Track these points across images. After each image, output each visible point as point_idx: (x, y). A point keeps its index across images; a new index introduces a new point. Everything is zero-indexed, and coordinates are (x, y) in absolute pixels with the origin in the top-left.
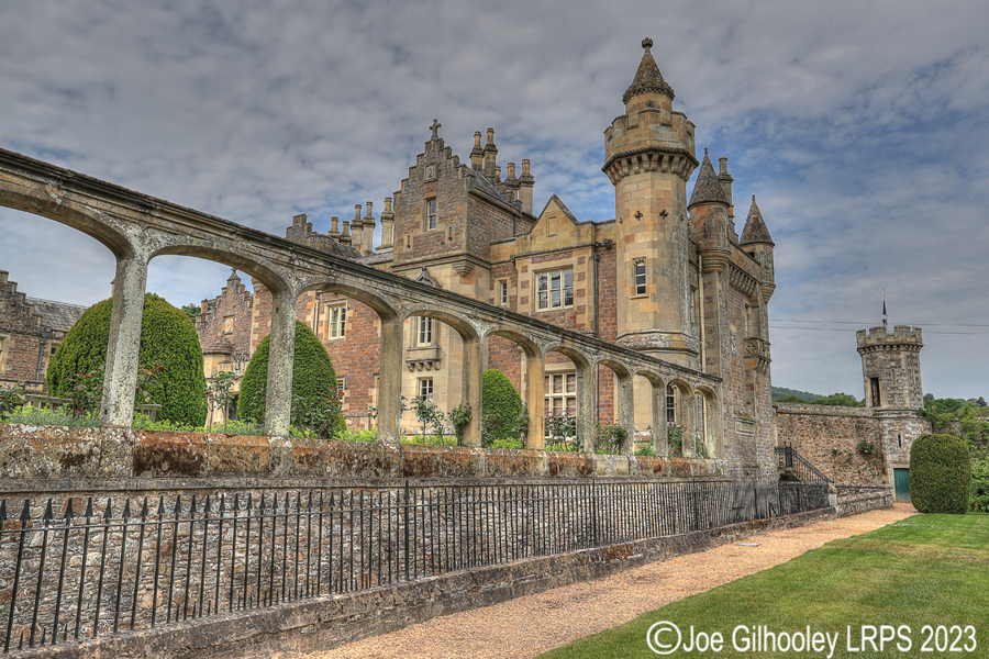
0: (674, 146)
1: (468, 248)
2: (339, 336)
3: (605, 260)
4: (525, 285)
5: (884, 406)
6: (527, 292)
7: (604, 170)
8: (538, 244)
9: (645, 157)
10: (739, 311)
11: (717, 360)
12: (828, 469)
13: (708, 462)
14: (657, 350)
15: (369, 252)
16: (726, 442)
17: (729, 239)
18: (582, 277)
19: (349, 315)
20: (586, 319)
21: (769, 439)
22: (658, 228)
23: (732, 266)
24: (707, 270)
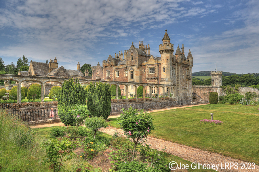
0: (169, 49)
1: (138, 64)
2: (118, 76)
3: (159, 66)
4: (147, 70)
5: (214, 85)
6: (148, 71)
7: (159, 52)
8: (149, 63)
9: (165, 51)
10: (185, 71)
11: (179, 80)
12: (202, 97)
13: (173, 97)
14: (166, 81)
15: (122, 60)
16: (180, 93)
17: (182, 60)
18: (156, 69)
19: (119, 73)
20: (156, 75)
21: (191, 92)
22: (167, 62)
23: (183, 64)
24: (177, 66)
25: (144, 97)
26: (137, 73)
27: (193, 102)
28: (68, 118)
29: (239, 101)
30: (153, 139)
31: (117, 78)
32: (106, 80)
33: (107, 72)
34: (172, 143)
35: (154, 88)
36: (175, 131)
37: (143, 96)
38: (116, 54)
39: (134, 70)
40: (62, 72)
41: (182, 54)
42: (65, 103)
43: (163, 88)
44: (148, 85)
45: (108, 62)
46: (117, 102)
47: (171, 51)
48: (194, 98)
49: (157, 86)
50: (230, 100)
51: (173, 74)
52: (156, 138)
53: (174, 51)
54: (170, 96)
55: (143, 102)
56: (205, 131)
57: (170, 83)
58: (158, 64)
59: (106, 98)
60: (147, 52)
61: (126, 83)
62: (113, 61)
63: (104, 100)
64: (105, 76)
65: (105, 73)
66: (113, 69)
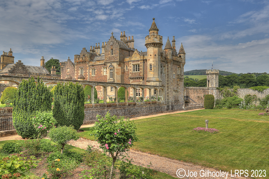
0: (158, 42)
1: (119, 60)
2: (94, 75)
3: (145, 63)
4: (131, 67)
5: (210, 87)
7: (145, 45)
8: (133, 59)
9: (152, 44)
10: (176, 69)
11: (169, 81)
12: (196, 100)
13: (161, 101)
14: (153, 81)
15: (99, 55)
16: (170, 96)
17: (173, 55)
18: (141, 66)
19: (96, 70)
20: (142, 74)
21: (183, 95)
22: (154, 58)
23: (174, 60)
24: (167, 63)
25: (127, 101)
26: (118, 71)
27: (186, 107)
28: (27, 129)
29: (238, 105)
30: (137, 152)
31: (92, 77)
32: (79, 80)
33: (80, 69)
34: (159, 157)
35: (139, 89)
36: (163, 142)
37: (125, 99)
38: (91, 46)
39: (114, 67)
40: (20, 68)
41: (173, 49)
42: (23, 109)
43: (150, 89)
44: (132, 86)
45: (82, 56)
46: (92, 108)
47: (159, 45)
48: (187, 103)
49: (143, 87)
50: (227, 104)
51: (161, 73)
52: (141, 151)
53: (163, 44)
54: (159, 100)
55: (124, 107)
56: (199, 142)
57: (158, 84)
58: (144, 60)
59: (78, 102)
60: (131, 45)
61: (105, 84)
62: (88, 56)
63: (76, 105)
64: (77, 75)
65: (77, 70)
66: (88, 66)
